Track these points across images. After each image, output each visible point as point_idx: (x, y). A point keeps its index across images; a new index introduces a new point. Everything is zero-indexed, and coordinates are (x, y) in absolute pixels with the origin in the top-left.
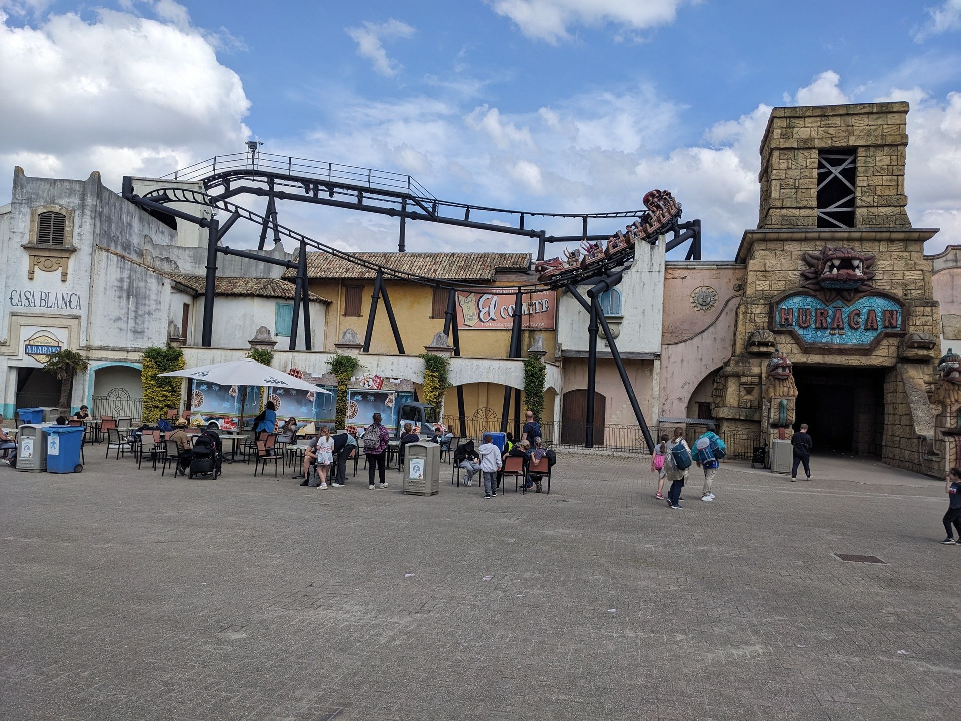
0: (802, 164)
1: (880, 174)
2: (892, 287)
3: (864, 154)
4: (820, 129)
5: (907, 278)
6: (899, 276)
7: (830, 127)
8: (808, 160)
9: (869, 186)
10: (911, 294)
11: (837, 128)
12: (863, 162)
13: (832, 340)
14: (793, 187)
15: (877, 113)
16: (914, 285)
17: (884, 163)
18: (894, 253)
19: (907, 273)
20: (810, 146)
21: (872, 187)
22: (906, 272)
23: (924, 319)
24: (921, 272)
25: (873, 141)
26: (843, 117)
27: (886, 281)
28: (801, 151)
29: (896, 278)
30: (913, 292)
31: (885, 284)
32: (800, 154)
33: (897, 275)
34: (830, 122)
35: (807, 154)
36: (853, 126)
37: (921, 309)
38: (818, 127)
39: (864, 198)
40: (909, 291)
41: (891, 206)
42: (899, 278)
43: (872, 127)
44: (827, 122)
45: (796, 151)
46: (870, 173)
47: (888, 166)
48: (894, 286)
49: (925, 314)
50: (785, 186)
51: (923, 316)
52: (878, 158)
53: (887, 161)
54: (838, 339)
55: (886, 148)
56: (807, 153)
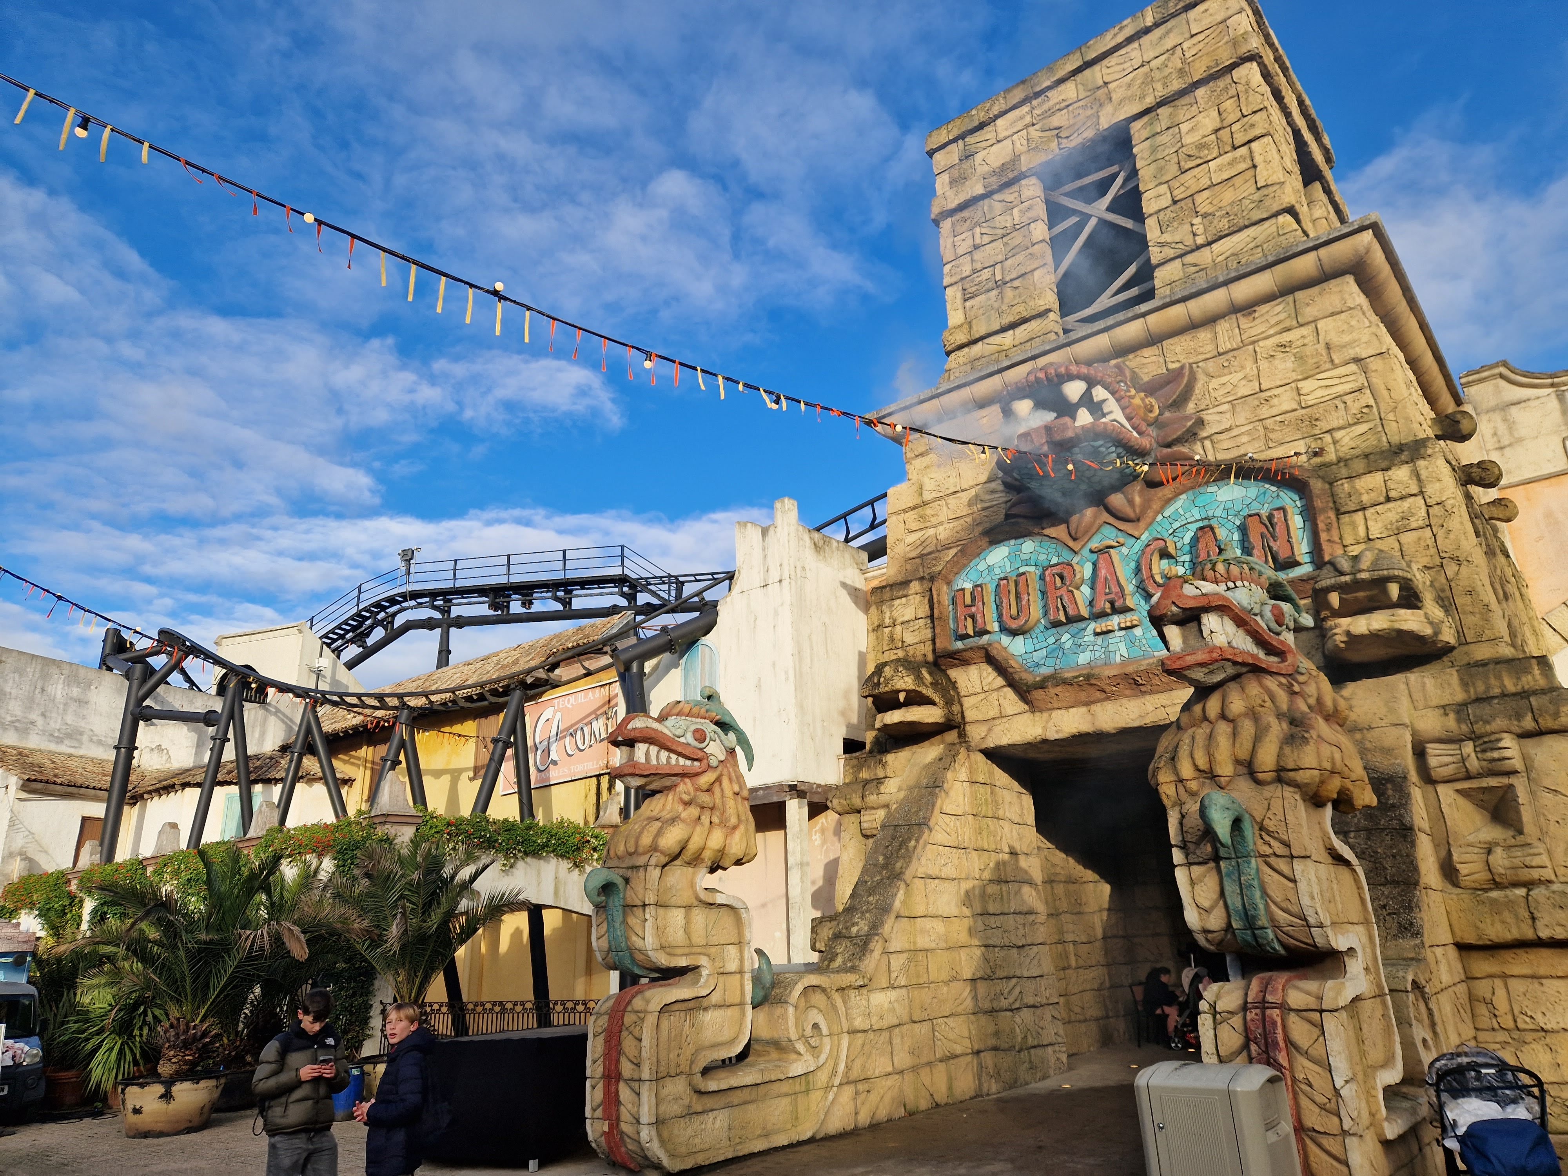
0: (1003, 224)
1: (1199, 161)
2: (1267, 439)
3: (1145, 134)
4: (1031, 129)
5: (1310, 400)
6: (1285, 401)
7: (1053, 113)
8: (1016, 211)
9: (1175, 202)
10: (1335, 442)
11: (1071, 108)
12: (1146, 154)
13: (1107, 651)
14: (991, 284)
15: (1157, 25)
16: (1342, 412)
17: (1202, 132)
18: (1261, 343)
19: (1306, 386)
20: (1011, 175)
21: (1182, 203)
22: (1300, 385)
23: (1392, 512)
24: (1353, 367)
25: (1161, 92)
26: (1079, 77)
27: (1243, 429)
28: (996, 197)
29: (1275, 411)
30: (1338, 435)
31: (1245, 439)
32: (995, 204)
33: (1275, 401)
34: (1051, 103)
35: (1010, 198)
36: (1106, 83)
37: (1376, 479)
38: (1026, 127)
39: (1167, 237)
40: (1328, 438)
41: (1246, 227)
42: (1286, 407)
43: (1155, 64)
44: (1046, 107)
45: (986, 201)
46: (1173, 170)
47: (1217, 131)
48: (1271, 436)
49: (1393, 494)
50: (974, 289)
51: (1388, 499)
52: (1184, 127)
53: (1209, 121)
54: (1122, 646)
55: (1201, 92)
56: (1009, 195)
